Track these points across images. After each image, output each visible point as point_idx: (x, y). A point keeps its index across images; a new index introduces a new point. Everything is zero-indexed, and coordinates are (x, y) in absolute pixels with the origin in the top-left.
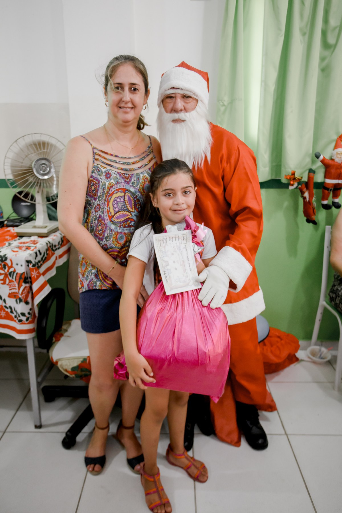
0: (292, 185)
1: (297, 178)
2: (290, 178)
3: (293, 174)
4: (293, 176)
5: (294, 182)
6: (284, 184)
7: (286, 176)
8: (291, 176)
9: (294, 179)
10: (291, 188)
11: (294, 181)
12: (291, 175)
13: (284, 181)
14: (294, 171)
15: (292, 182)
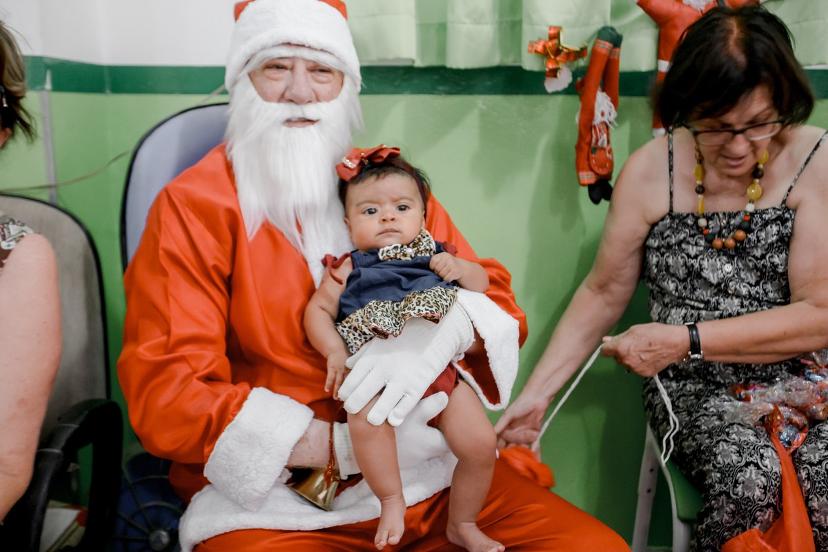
0: (554, 73)
1: (566, 48)
2: (545, 47)
3: (555, 36)
4: (556, 41)
5: (557, 62)
6: (531, 73)
7: (531, 44)
8: (547, 42)
9: (558, 51)
10: (551, 85)
11: (558, 58)
12: (547, 38)
13: (530, 63)
14: (555, 28)
15: (551, 66)
